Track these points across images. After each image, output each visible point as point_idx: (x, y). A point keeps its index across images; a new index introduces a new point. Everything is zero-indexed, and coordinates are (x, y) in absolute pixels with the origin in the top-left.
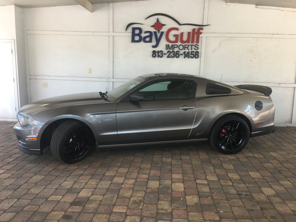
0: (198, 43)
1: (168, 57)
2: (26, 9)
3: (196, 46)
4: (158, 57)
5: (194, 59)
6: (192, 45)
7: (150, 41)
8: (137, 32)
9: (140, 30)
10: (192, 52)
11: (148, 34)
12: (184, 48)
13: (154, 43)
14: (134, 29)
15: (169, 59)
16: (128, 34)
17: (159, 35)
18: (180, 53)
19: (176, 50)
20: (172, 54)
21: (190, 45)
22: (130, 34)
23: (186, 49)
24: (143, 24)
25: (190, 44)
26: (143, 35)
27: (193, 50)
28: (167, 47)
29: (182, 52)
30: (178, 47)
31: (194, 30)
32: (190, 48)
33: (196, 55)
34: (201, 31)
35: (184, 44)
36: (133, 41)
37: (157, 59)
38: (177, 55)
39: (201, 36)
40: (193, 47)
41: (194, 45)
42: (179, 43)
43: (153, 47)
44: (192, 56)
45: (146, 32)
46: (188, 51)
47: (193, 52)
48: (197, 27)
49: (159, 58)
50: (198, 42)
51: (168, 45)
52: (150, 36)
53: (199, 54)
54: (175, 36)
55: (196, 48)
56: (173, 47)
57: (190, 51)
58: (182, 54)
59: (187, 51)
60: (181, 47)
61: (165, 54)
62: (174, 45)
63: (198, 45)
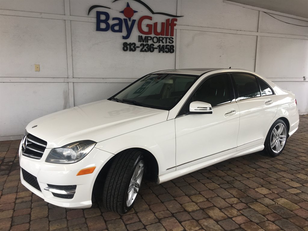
0: (173, 36)
1: (141, 51)
3: (171, 39)
4: (130, 51)
5: (169, 54)
6: (166, 38)
7: (120, 31)
8: (103, 17)
9: (107, 15)
10: (167, 46)
11: (116, 22)
12: (159, 40)
13: (124, 33)
14: (99, 14)
15: (142, 53)
16: (91, 19)
17: (130, 23)
18: (154, 47)
19: (150, 42)
20: (145, 48)
21: (164, 37)
22: (94, 20)
23: (161, 42)
24: (110, 8)
26: (111, 22)
27: (168, 44)
28: (140, 39)
29: (156, 45)
30: (152, 39)
31: (168, 20)
32: (164, 41)
33: (171, 49)
34: (175, 22)
35: (158, 37)
36: (98, 29)
37: (128, 53)
38: (150, 49)
39: (175, 27)
40: (168, 40)
41: (168, 38)
42: (153, 35)
43: (124, 38)
44: (167, 50)
45: (114, 19)
46: (163, 44)
47: (169, 45)
48: (171, 18)
49: (132, 52)
50: (172, 34)
51: (141, 36)
52: (120, 25)
53: (174, 49)
54: (148, 26)
55: (171, 42)
56: (146, 39)
57: (165, 44)
59: (161, 44)
60: (155, 40)
61: (138, 47)
62: (148, 37)
63: (173, 39)
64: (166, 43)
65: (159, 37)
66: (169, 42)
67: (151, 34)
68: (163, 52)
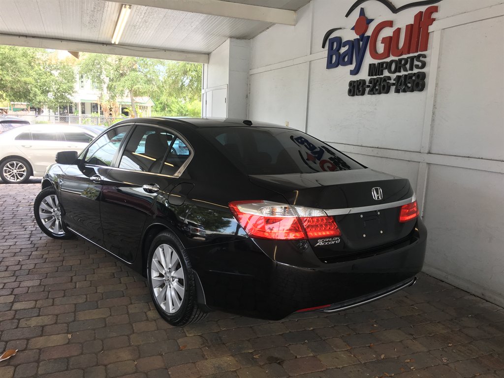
0: (426, 49)
1: (371, 93)
2: (251, 40)
3: (421, 59)
5: (416, 94)
6: (412, 58)
7: (350, 61)
14: (332, 42)
16: (325, 53)
18: (391, 82)
19: (385, 74)
21: (408, 58)
25: (411, 55)
30: (388, 66)
31: (417, 17)
33: (417, 83)
34: (434, 16)
36: (330, 65)
37: (358, 99)
38: (384, 87)
39: (431, 28)
40: (416, 63)
42: (390, 58)
43: (352, 73)
45: (344, 44)
49: (360, 97)
50: (425, 46)
51: (373, 65)
52: (349, 51)
54: (384, 40)
55: (420, 64)
57: (407, 73)
58: (394, 84)
59: (403, 73)
60: (393, 67)
61: (368, 86)
62: (382, 64)
63: (425, 56)
64: (411, 69)
65: (400, 60)
66: (417, 67)
67: (388, 56)
68: (404, 91)
